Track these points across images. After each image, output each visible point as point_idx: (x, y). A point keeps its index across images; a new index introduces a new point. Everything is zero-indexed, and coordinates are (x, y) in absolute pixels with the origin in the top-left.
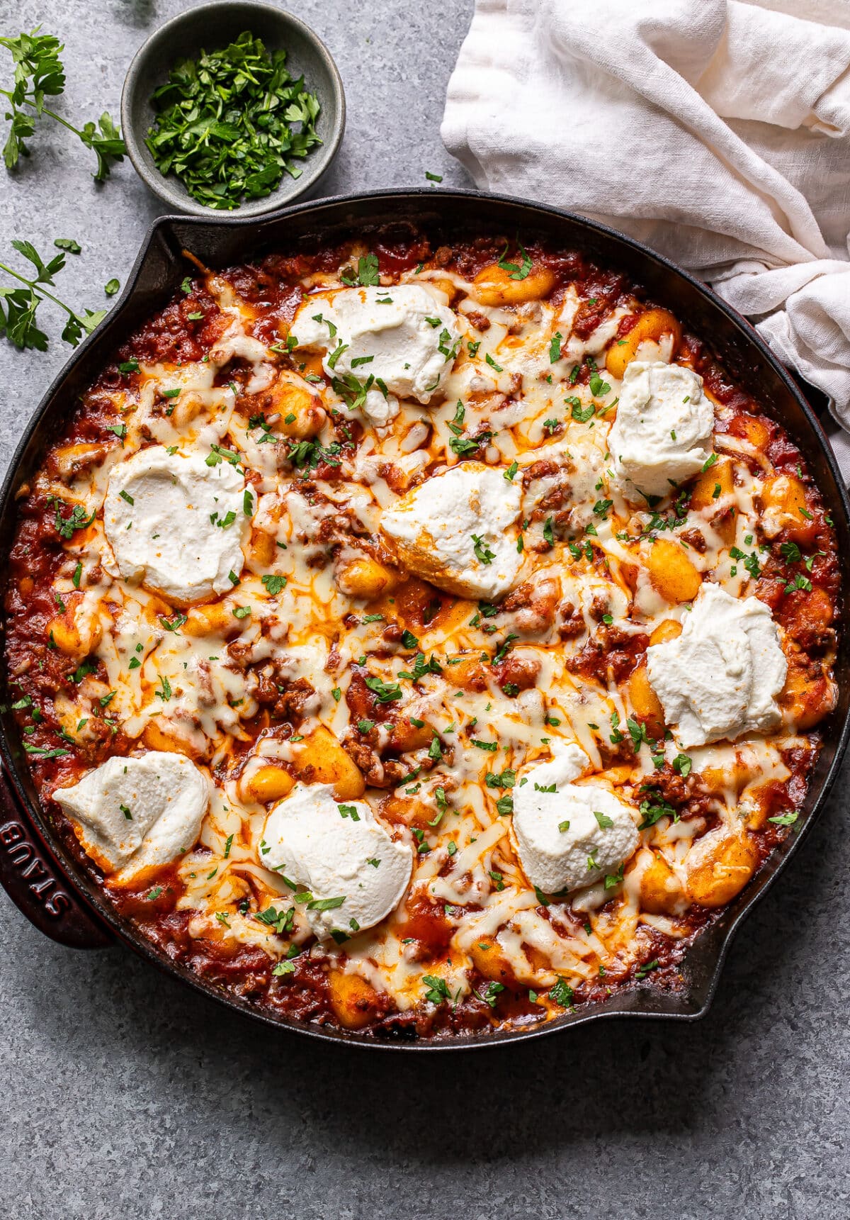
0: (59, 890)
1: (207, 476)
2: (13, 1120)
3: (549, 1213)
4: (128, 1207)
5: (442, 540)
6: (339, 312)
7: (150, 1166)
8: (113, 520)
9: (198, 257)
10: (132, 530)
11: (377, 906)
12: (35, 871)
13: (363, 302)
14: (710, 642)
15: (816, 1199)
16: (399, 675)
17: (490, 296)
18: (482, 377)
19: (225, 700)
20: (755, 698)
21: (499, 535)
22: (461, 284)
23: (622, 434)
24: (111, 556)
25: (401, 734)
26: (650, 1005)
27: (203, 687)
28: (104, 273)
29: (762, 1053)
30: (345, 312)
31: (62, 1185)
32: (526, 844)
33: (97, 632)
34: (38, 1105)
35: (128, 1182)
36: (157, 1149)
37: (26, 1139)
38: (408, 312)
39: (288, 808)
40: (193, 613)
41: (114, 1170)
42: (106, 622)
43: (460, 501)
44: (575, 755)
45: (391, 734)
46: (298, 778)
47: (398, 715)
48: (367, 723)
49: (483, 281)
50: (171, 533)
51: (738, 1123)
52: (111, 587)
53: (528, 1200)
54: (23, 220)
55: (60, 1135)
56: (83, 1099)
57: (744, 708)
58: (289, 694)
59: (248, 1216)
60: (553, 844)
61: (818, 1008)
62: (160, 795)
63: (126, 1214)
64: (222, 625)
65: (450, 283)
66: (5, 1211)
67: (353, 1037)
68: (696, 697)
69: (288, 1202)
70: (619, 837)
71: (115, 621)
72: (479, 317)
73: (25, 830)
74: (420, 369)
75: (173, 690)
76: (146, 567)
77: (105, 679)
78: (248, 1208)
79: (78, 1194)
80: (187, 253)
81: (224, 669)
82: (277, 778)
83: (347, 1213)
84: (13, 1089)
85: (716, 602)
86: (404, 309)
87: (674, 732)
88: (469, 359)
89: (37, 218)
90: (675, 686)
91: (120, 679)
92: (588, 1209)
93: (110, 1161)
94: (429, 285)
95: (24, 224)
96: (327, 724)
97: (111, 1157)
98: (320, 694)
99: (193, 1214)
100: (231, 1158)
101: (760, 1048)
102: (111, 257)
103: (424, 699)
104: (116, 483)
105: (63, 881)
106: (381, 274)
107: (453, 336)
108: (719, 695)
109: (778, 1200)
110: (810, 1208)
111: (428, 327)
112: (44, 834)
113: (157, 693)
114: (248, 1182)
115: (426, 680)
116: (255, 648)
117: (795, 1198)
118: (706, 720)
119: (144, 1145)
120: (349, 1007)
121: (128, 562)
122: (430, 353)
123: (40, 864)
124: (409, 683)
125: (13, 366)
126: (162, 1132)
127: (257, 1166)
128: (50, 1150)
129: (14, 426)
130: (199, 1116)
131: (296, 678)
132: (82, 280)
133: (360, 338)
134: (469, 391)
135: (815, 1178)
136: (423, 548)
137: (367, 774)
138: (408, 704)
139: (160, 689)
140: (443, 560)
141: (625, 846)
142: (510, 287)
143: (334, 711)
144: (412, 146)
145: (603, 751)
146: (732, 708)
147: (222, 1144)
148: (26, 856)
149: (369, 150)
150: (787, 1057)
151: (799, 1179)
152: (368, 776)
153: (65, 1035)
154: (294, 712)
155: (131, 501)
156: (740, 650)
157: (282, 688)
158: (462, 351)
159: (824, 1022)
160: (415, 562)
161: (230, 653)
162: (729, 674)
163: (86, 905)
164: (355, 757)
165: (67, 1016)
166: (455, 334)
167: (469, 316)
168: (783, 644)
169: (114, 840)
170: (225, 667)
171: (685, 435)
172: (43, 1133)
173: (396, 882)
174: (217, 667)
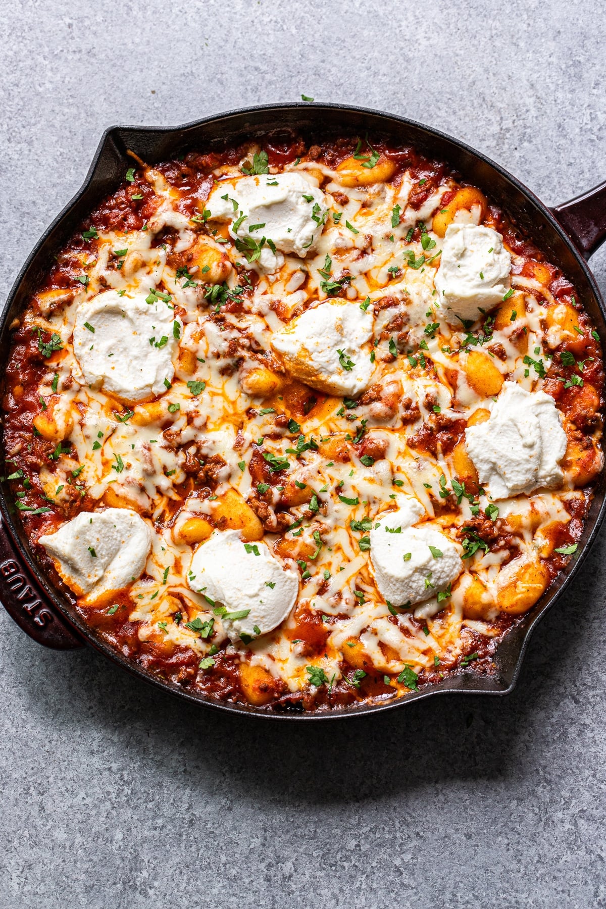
0: (44, 608)
1: (147, 311)
2: (14, 776)
3: (401, 838)
4: (98, 838)
5: (316, 353)
6: (240, 192)
7: (113, 808)
8: (80, 344)
9: (138, 155)
10: (94, 351)
11: (273, 617)
12: (27, 594)
13: (257, 185)
14: (510, 423)
15: (595, 826)
16: (288, 451)
17: (348, 180)
18: (343, 237)
19: (162, 471)
20: (544, 463)
21: (357, 350)
22: (327, 171)
23: (445, 275)
24: (79, 370)
25: (289, 494)
26: (471, 685)
27: (145, 462)
28: (72, 171)
29: (553, 720)
30: (244, 193)
31: (51, 822)
32: (380, 570)
33: (70, 423)
34: (32, 766)
35: (98, 820)
36: (118, 796)
37: (24, 789)
38: (290, 191)
39: (208, 548)
40: (139, 409)
41: (87, 811)
42: (76, 416)
43: (328, 325)
44: (415, 506)
45: (282, 494)
46: (216, 526)
47: (287, 480)
48: (264, 486)
49: (343, 169)
50: (122, 352)
51: (537, 771)
52: (79, 391)
53: (387, 829)
54: (14, 134)
55: (48, 787)
56: (65, 761)
57: (536, 470)
58: (208, 466)
59: (185, 843)
60: (400, 570)
61: (594, 688)
62: (116, 539)
63: (97, 843)
64: (159, 417)
65: (320, 171)
66: (10, 841)
67: (257, 711)
68: (501, 463)
69: (213, 832)
70: (447, 564)
71: (82, 415)
72: (341, 195)
73: (19, 565)
74: (299, 232)
75: (125, 465)
76: (104, 377)
77: (76, 458)
78: (184, 837)
79: (62, 829)
80: (130, 152)
81: (161, 449)
82: (200, 526)
83: (256, 839)
84: (14, 754)
85: (515, 395)
86: (287, 189)
87: (485, 489)
88: (333, 225)
89: (24, 133)
90: (485, 455)
91: (86, 457)
92: (430, 835)
93: (84, 805)
94: (305, 174)
95: (15, 137)
96: (236, 487)
97: (85, 802)
98: (230, 465)
99: (144, 842)
100: (171, 801)
101: (553, 717)
102: (77, 159)
103: (306, 468)
104: (81, 317)
105: (47, 602)
106: (270, 166)
107: (322, 209)
108: (517, 461)
109: (567, 826)
110: (591, 832)
111: (304, 202)
112: (34, 569)
113: (113, 467)
114: (184, 819)
115: (307, 454)
116: (183, 433)
117: (580, 825)
118: (508, 480)
119: (109, 793)
120: (254, 689)
121: (91, 373)
122: (307, 220)
123: (30, 589)
124: (293, 457)
125: (8, 238)
126: (122, 783)
127: (190, 807)
128: (42, 797)
129: (9, 280)
130: (148, 772)
131: (213, 454)
132: (56, 175)
133: (256, 210)
134: (334, 248)
135: (594, 810)
136: (303, 359)
137: (265, 522)
138: (294, 471)
139: (116, 464)
140: (317, 368)
141: (452, 571)
142: (363, 173)
143: (241, 478)
144: (292, 77)
145: (435, 504)
146: (528, 470)
147: (165, 792)
148: (20, 584)
149: (261, 81)
150: (572, 724)
151: (583, 811)
152: (265, 524)
153: (51, 715)
154: (212, 479)
155: (92, 330)
156: (532, 428)
157: (202, 462)
158: (329, 220)
159: (598, 698)
160: (297, 370)
161: (165, 437)
162: (525, 446)
163: (63, 619)
164: (256, 510)
165: (52, 701)
166: (323, 207)
167: (333, 194)
168: (563, 425)
169: (83, 571)
170: (162, 447)
171: (490, 276)
172: (36, 785)
173: (287, 599)
174: (156, 447)
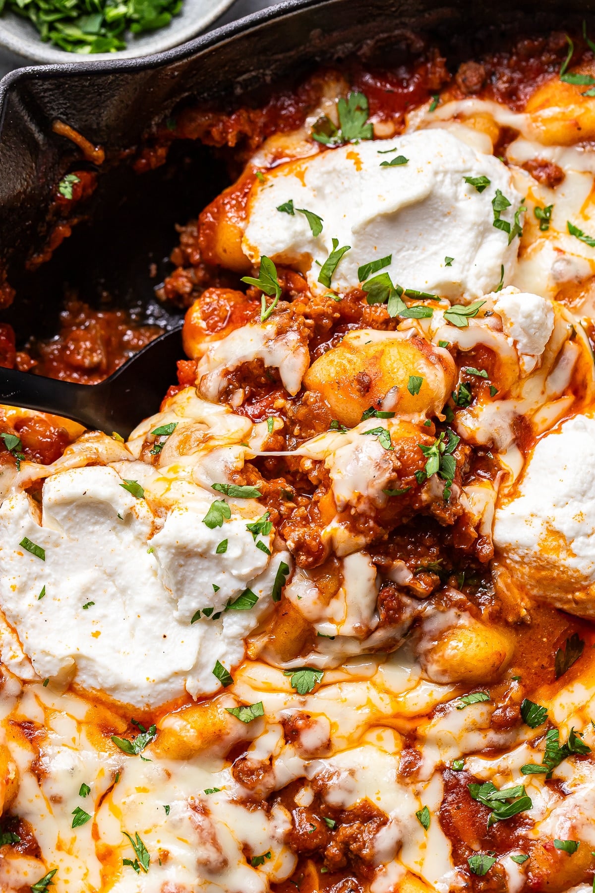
5: (581, 539)
6: (319, 191)
8: (13, 588)
9: (80, 131)
10: (47, 599)
13: (359, 169)
16: (523, 770)
17: (558, 129)
18: (567, 256)
19: (242, 858)
22: (506, 117)
24: (16, 646)
25: (542, 867)
27: (203, 842)
30: (328, 190)
33: (12, 776)
38: (436, 173)
40: (171, 723)
42: (22, 755)
45: (526, 871)
47: (531, 836)
48: (482, 859)
49: (542, 106)
50: (113, 596)
52: (21, 696)
58: (346, 829)
64: (218, 737)
65: (490, 117)
71: (36, 751)
72: (544, 165)
74: (470, 262)
75: (154, 855)
76: (77, 657)
77: (34, 852)
80: (62, 128)
81: (232, 807)
86: (429, 170)
88: (539, 233)
91: (59, 848)
94: (456, 126)
96: (416, 869)
98: (398, 821)
103: (570, 801)
106: (374, 120)
107: (512, 201)
111: (471, 192)
113: (126, 862)
115: (565, 769)
116: (278, 764)
121: (45, 653)
122: (483, 233)
124: (538, 782)
131: (354, 801)
133: (365, 231)
134: (552, 284)
136: (553, 557)
138: (546, 814)
139: (131, 855)
140: (586, 572)
142: (587, 110)
143: (424, 846)
154: (359, 858)
155: (39, 553)
157: (332, 823)
158: (526, 223)
160: (539, 582)
161: (238, 779)
166: (513, 196)
167: (527, 166)
170: (233, 802)
174: (220, 805)
